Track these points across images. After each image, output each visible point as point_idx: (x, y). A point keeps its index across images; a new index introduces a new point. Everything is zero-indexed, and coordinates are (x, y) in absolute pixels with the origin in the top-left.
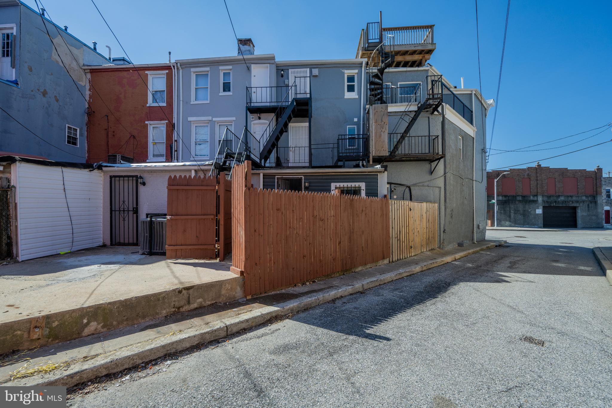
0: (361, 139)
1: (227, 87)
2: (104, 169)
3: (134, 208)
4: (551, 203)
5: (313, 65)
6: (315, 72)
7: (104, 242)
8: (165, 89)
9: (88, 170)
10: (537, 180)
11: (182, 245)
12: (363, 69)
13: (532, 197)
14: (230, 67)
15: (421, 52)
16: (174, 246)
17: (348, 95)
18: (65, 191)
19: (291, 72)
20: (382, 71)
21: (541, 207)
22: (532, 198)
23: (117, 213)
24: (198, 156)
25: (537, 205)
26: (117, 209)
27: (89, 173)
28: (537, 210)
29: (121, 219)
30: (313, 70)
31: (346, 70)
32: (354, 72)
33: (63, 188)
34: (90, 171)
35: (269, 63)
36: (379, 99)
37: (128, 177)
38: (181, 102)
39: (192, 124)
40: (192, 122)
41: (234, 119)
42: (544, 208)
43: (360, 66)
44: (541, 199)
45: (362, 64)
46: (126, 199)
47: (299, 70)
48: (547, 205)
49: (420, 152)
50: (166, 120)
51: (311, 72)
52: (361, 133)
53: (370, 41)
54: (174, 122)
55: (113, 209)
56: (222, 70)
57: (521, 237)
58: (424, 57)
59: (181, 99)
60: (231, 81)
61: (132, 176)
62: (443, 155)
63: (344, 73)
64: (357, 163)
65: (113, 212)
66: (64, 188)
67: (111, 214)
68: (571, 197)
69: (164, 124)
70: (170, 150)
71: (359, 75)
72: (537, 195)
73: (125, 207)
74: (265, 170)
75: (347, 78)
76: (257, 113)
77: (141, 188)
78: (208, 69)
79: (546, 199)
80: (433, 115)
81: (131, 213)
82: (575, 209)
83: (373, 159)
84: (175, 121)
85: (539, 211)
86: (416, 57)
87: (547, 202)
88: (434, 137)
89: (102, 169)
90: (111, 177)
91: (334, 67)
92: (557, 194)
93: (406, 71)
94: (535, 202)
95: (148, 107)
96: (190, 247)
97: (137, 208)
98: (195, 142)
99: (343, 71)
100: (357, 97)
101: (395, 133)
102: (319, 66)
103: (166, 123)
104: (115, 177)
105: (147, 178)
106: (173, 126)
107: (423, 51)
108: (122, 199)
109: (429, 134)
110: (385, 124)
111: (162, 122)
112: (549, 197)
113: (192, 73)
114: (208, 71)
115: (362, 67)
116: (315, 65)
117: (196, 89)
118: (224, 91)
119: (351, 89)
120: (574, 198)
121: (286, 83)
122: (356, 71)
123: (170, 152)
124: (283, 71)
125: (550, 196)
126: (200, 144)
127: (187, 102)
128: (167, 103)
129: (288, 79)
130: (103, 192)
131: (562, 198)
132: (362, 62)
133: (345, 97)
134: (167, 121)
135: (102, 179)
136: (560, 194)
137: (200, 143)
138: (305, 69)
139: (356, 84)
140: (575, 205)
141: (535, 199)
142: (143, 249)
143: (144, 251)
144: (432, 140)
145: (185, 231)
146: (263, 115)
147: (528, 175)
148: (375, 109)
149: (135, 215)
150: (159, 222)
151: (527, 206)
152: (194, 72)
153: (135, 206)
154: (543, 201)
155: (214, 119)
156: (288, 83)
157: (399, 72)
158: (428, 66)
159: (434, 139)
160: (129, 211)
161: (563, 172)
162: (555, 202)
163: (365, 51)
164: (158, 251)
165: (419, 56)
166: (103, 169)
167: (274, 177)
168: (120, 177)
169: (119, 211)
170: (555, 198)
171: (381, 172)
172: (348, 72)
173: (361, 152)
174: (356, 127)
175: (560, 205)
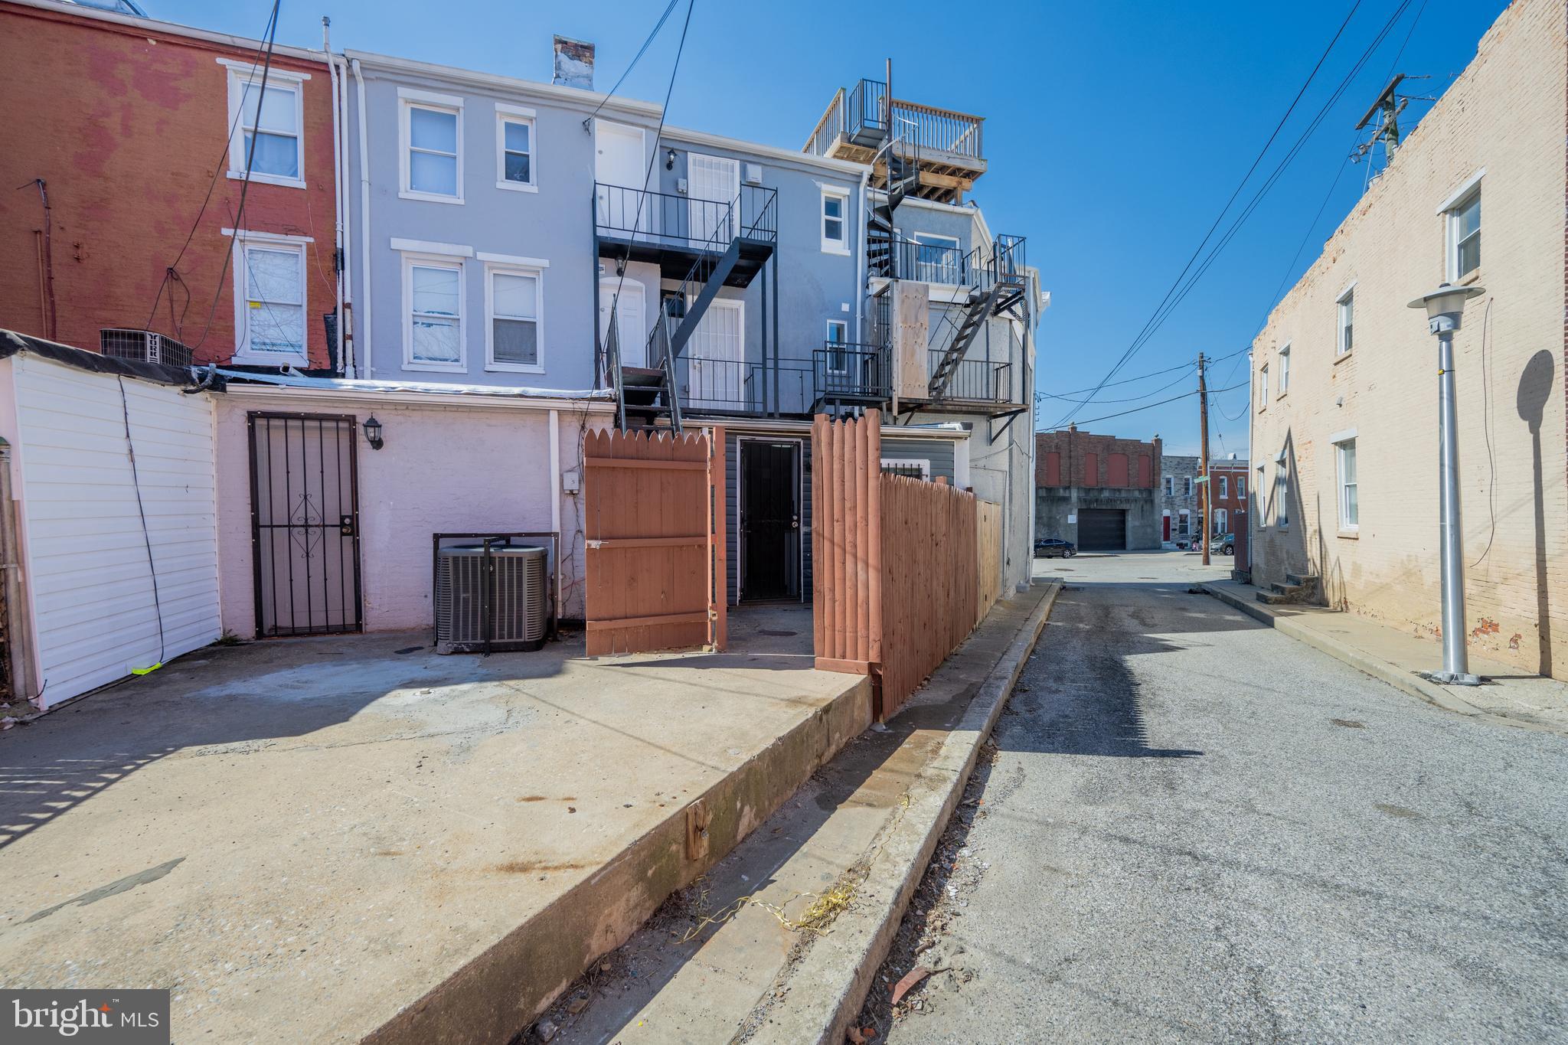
0: (858, 356)
1: (518, 168)
2: (231, 388)
3: (342, 518)
4: (1091, 502)
5: (749, 154)
6: (755, 173)
7: (228, 628)
8: (299, 132)
9: (178, 389)
10: (1070, 457)
11: (626, 618)
12: (862, 189)
13: (1061, 491)
14: (531, 112)
15: (955, 172)
16: (610, 620)
17: (829, 246)
18: (133, 460)
19: (695, 161)
20: (895, 202)
21: (1075, 511)
22: (1061, 493)
23: (281, 534)
24: (421, 359)
25: (1069, 506)
26: (280, 517)
27: (181, 399)
28: (1069, 516)
29: (298, 553)
30: (750, 167)
31: (825, 183)
32: (841, 192)
33: (126, 451)
34: (186, 391)
35: (646, 127)
36: (880, 265)
37: (321, 418)
38: (365, 187)
39: (403, 261)
40: (403, 255)
41: (545, 263)
42: (1080, 511)
43: (855, 179)
44: (1075, 495)
45: (860, 176)
46: (314, 489)
47: (715, 159)
48: (1084, 507)
49: (979, 396)
50: (305, 235)
51: (744, 172)
52: (859, 342)
53: (867, 124)
54: (339, 246)
55: (264, 519)
56: (501, 113)
57: (1066, 570)
58: (961, 183)
59: (365, 176)
60: (532, 152)
61: (337, 418)
62: (1024, 407)
63: (819, 190)
64: (848, 411)
65: (265, 533)
66: (131, 451)
67: (256, 535)
68: (1119, 490)
69: (301, 246)
70: (325, 333)
71: (854, 199)
72: (1068, 488)
73: (311, 513)
74: (712, 419)
75: (826, 203)
76: (615, 257)
77: (366, 455)
78: (458, 101)
79: (1082, 495)
80: (995, 318)
81: (333, 534)
82: (1123, 513)
83: (900, 404)
84: (344, 240)
85: (1072, 519)
86: (946, 181)
87: (1085, 500)
88: (997, 366)
89: (224, 390)
90: (252, 416)
91: (799, 170)
92: (1100, 486)
93: (930, 209)
94: (1066, 500)
95: (231, 180)
96: (650, 621)
97: (355, 518)
98: (414, 316)
99: (818, 184)
100: (848, 253)
101: (941, 351)
102: (763, 161)
103: (308, 244)
104: (268, 416)
105: (392, 427)
106: (338, 258)
107: (960, 170)
108: (297, 488)
109: (988, 358)
110: (924, 327)
111: (289, 237)
112: (1088, 491)
113: (401, 102)
114: (458, 109)
115: (859, 183)
116: (755, 155)
117: (412, 152)
118: (509, 176)
119: (833, 231)
120: (1124, 494)
121: (681, 187)
122: (846, 191)
123: (323, 340)
124: (675, 155)
125: (1089, 489)
126: (429, 325)
127: (385, 189)
128: (308, 178)
129: (686, 177)
130: (217, 463)
131: (1106, 494)
132: (862, 173)
133: (822, 250)
134: (311, 240)
135: (213, 419)
136: (1104, 486)
137: (431, 321)
138: (730, 161)
139: (843, 219)
140: (1124, 506)
141: (1067, 495)
142: (456, 638)
143: (460, 644)
144: (996, 371)
145: (633, 579)
146: (632, 266)
147: (1057, 447)
148: (903, 292)
149: (347, 540)
150: (510, 559)
151: (1054, 509)
152: (407, 102)
153: (347, 510)
154: (1079, 498)
155: (481, 256)
156: (685, 188)
157: (915, 207)
158: (971, 207)
159: (997, 369)
160: (324, 526)
161: (1108, 444)
162: (1097, 500)
163: (849, 142)
164: (506, 640)
165: (952, 180)
166: (229, 388)
167: (733, 437)
168: (286, 416)
169: (289, 526)
170: (1096, 493)
171: (961, 438)
172: (829, 190)
173: (857, 387)
174: (846, 324)
175: (1104, 507)
